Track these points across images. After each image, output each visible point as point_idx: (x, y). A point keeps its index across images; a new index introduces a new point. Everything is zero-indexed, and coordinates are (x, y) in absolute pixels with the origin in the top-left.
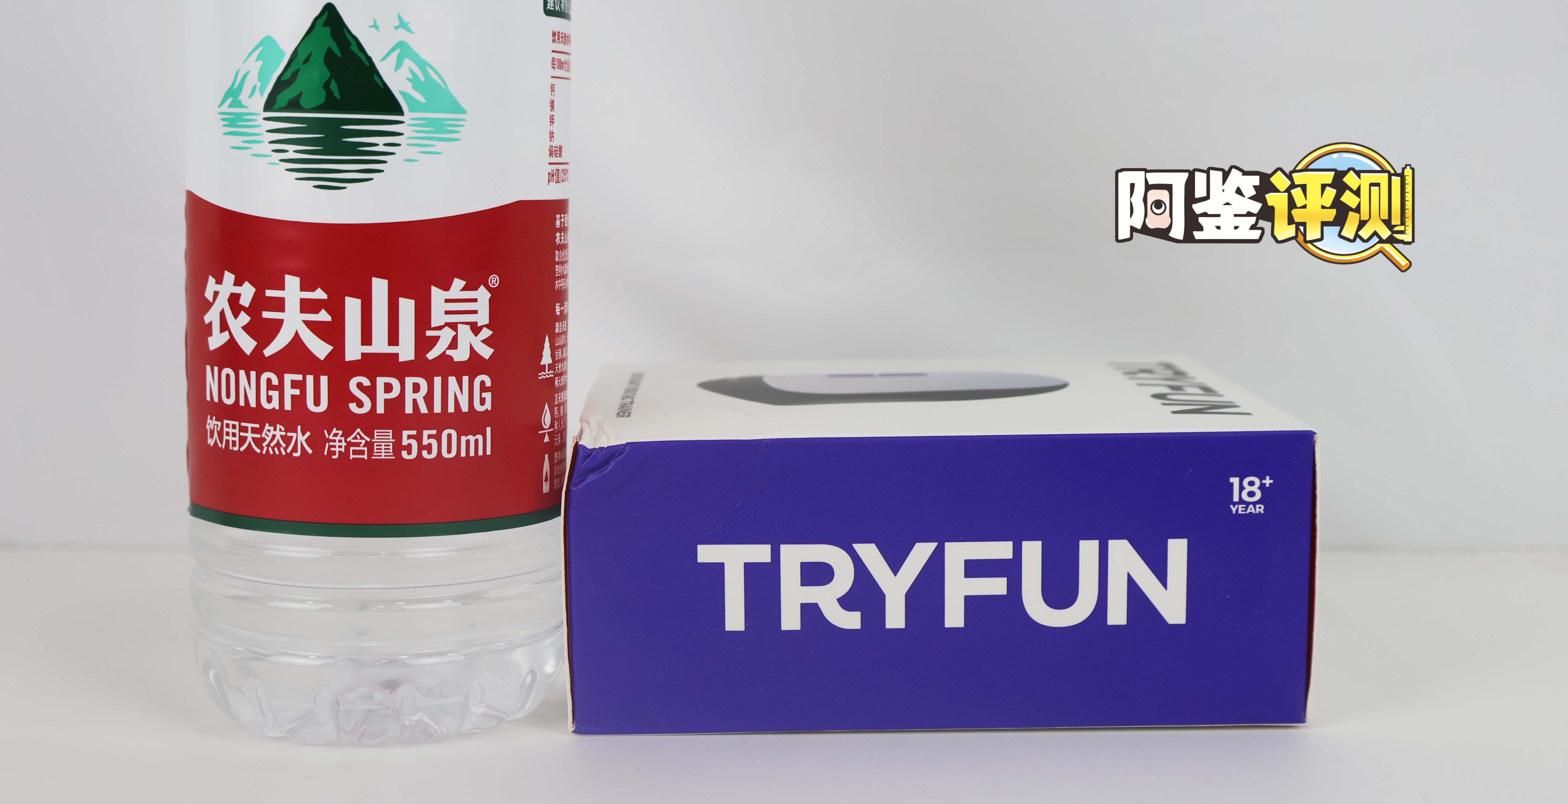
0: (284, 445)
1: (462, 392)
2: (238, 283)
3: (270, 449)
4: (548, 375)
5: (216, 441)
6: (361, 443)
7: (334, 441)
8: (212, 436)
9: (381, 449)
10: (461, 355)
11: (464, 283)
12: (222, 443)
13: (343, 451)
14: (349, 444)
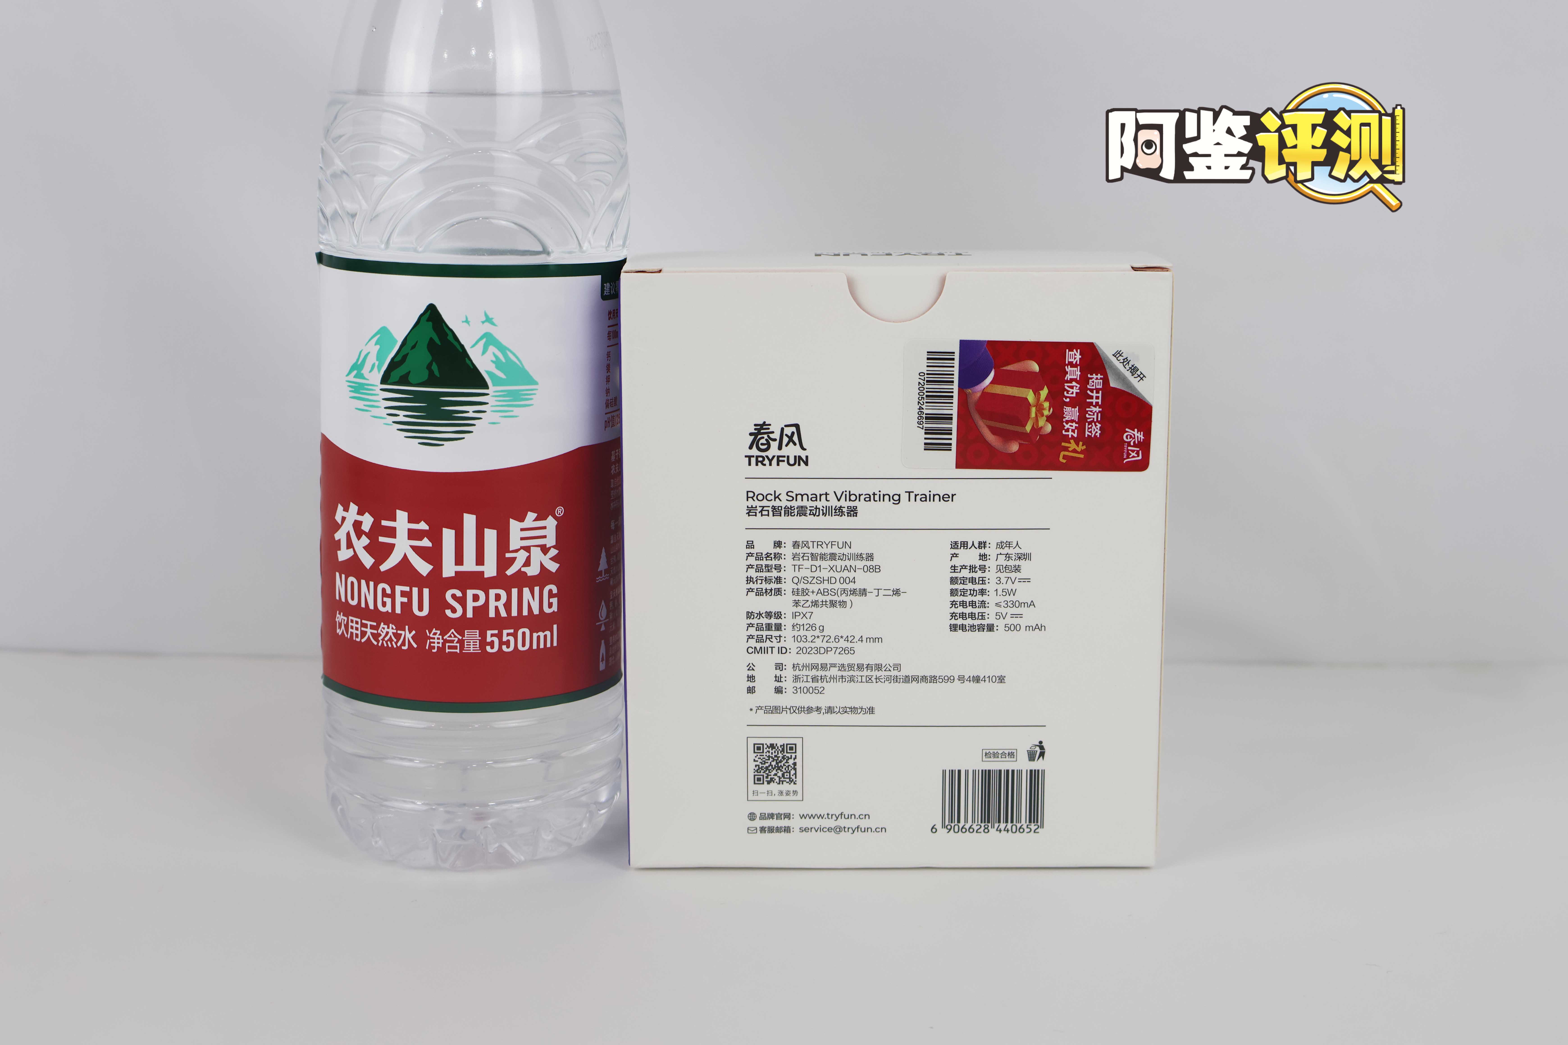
0: (395, 640)
1: (534, 599)
2: (361, 513)
3: (384, 642)
4: (604, 578)
5: (343, 631)
6: (455, 640)
7: (434, 638)
8: (340, 628)
9: (470, 645)
10: (533, 571)
11: (536, 515)
12: (347, 634)
13: (441, 646)
14: (445, 641)
